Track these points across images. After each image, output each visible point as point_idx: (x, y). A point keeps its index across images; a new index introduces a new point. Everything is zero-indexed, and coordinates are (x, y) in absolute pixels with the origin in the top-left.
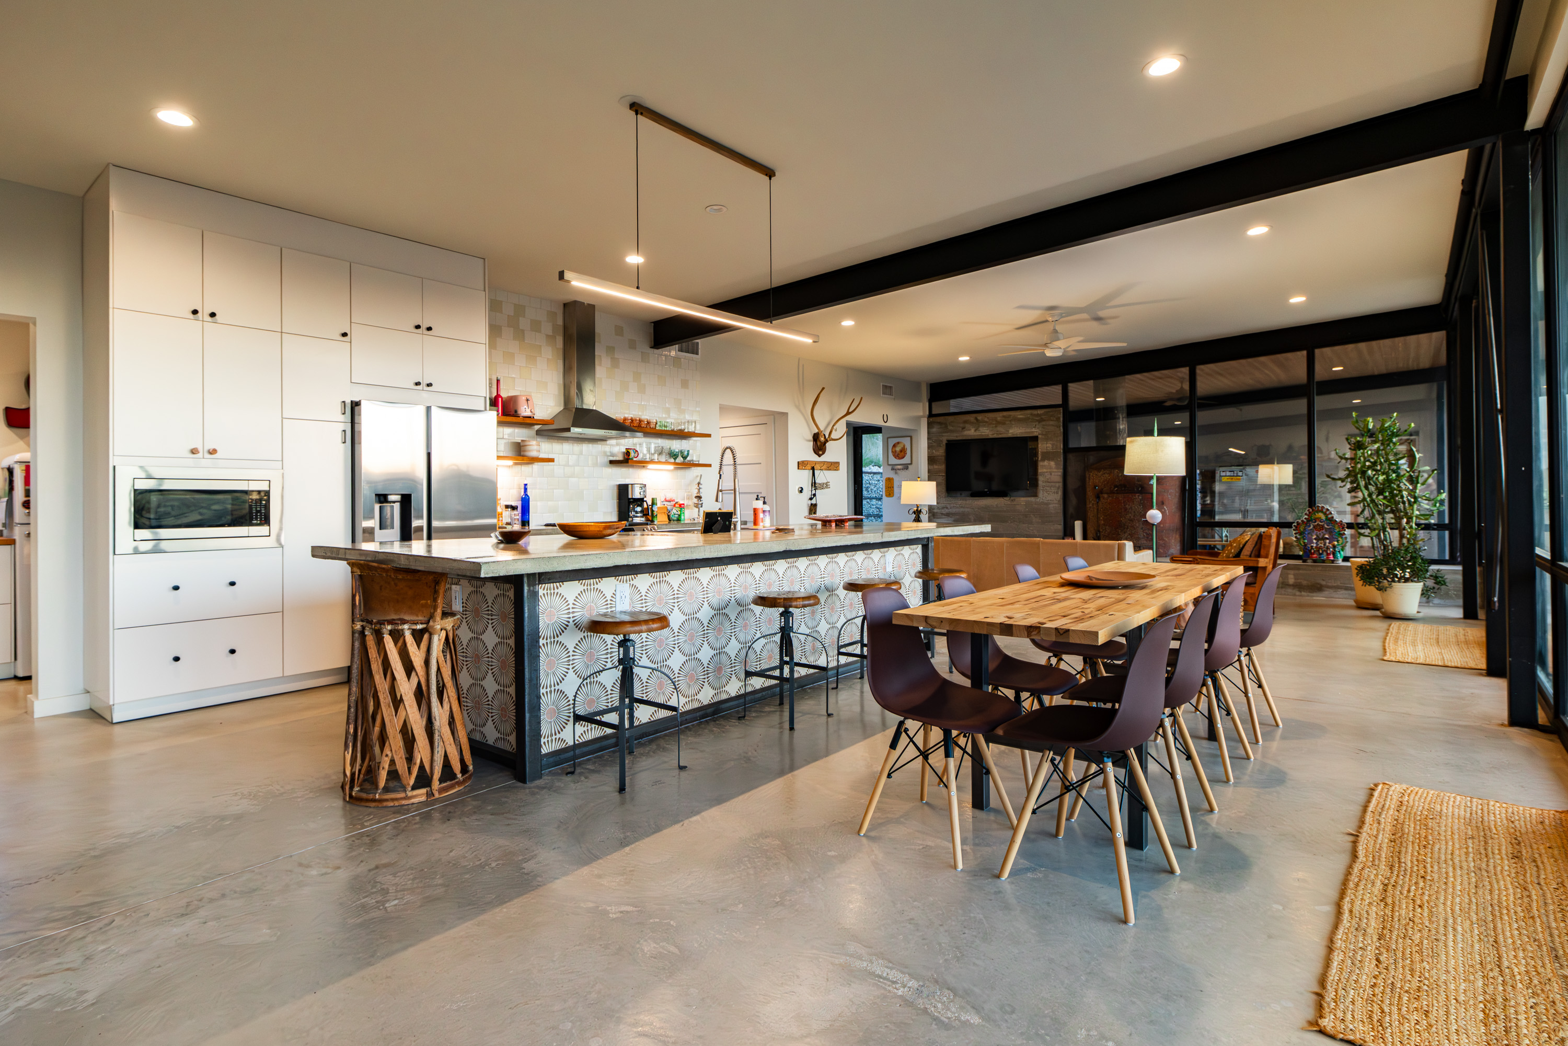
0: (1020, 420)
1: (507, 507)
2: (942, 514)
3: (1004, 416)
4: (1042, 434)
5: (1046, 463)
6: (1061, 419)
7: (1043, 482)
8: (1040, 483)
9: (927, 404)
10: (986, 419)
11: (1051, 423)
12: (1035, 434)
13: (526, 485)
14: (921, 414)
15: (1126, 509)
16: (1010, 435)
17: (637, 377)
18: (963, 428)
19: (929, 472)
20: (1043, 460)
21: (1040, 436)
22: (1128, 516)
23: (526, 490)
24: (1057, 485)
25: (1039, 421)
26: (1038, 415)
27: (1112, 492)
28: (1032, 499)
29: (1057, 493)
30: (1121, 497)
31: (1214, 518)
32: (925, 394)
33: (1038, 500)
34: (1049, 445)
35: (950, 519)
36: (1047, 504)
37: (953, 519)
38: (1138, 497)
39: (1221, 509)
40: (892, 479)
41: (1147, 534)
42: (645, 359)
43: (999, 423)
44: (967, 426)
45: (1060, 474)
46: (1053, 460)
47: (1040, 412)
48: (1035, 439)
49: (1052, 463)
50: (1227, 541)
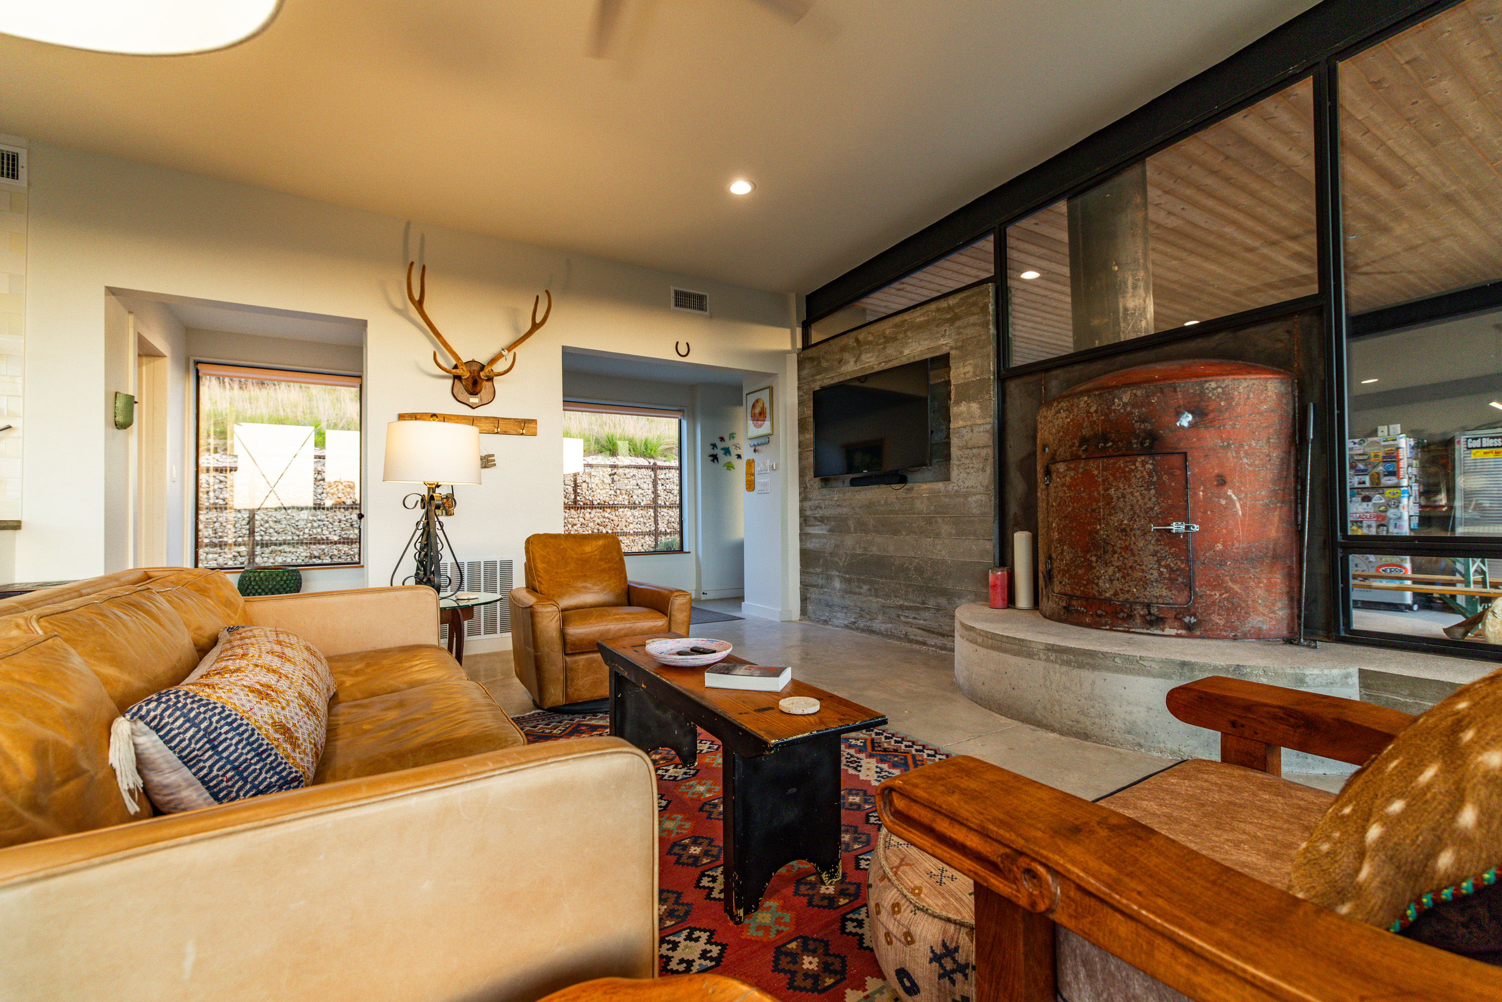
0: (921, 327)
2: (815, 518)
3: (896, 326)
4: (957, 348)
5: (963, 407)
6: (991, 308)
7: (961, 448)
8: (955, 451)
9: (799, 331)
10: (870, 338)
11: (972, 319)
12: (945, 350)
14: (788, 347)
15: (1108, 500)
16: (904, 361)
18: (840, 361)
19: (799, 447)
20: (958, 402)
21: (953, 352)
22: (1114, 520)
24: (984, 452)
25: (952, 321)
26: (950, 308)
27: (1075, 458)
28: (940, 486)
29: (984, 470)
30: (1095, 467)
31: (1453, 529)
32: (795, 310)
33: (950, 487)
34: (969, 369)
35: (824, 527)
36: (966, 495)
37: (828, 527)
38: (1143, 466)
39: (1471, 513)
40: (753, 461)
41: (1171, 571)
43: (889, 340)
44: (846, 356)
45: (988, 427)
46: (974, 399)
47: (952, 301)
48: (943, 361)
49: (974, 406)
50: (1483, 583)
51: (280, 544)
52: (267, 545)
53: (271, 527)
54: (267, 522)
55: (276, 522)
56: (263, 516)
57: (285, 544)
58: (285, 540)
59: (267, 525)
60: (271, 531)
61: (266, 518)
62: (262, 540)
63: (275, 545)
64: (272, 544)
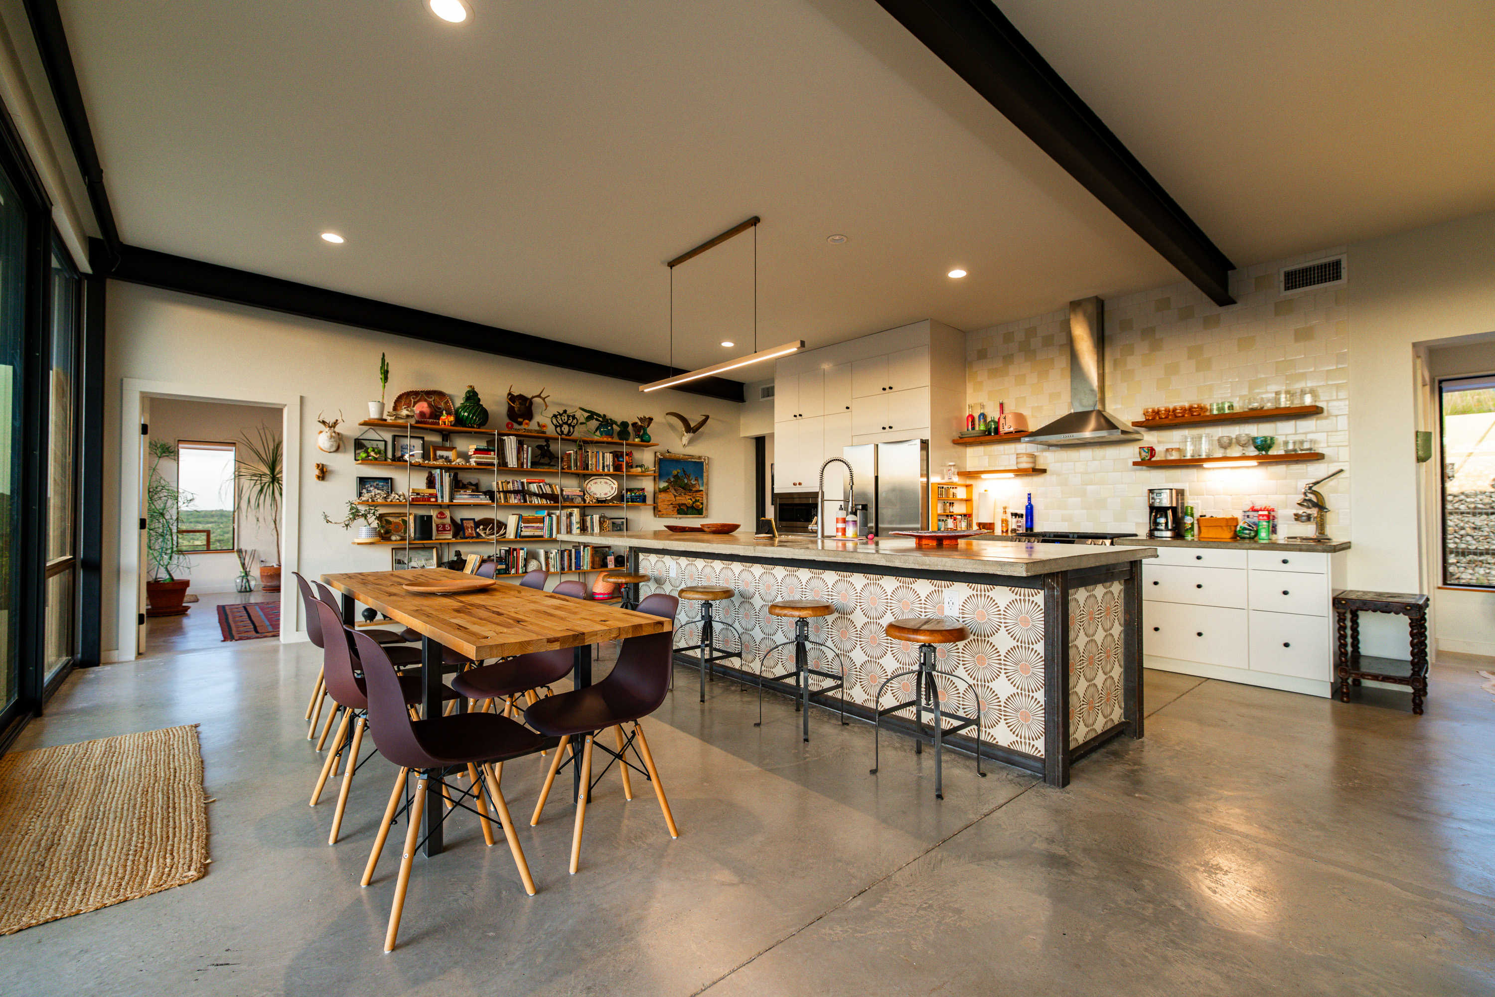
1: (1012, 514)
13: (1030, 494)
17: (1194, 352)
23: (1029, 499)
42: (1210, 323)
51: (1481, 554)
52: (1463, 554)
53: (1468, 535)
54: (1463, 528)
55: (1475, 528)
56: (1458, 522)
57: (1487, 553)
58: (1486, 549)
59: (1463, 532)
60: (1469, 538)
61: (1462, 524)
62: (1457, 548)
63: (1475, 554)
64: (1470, 553)
